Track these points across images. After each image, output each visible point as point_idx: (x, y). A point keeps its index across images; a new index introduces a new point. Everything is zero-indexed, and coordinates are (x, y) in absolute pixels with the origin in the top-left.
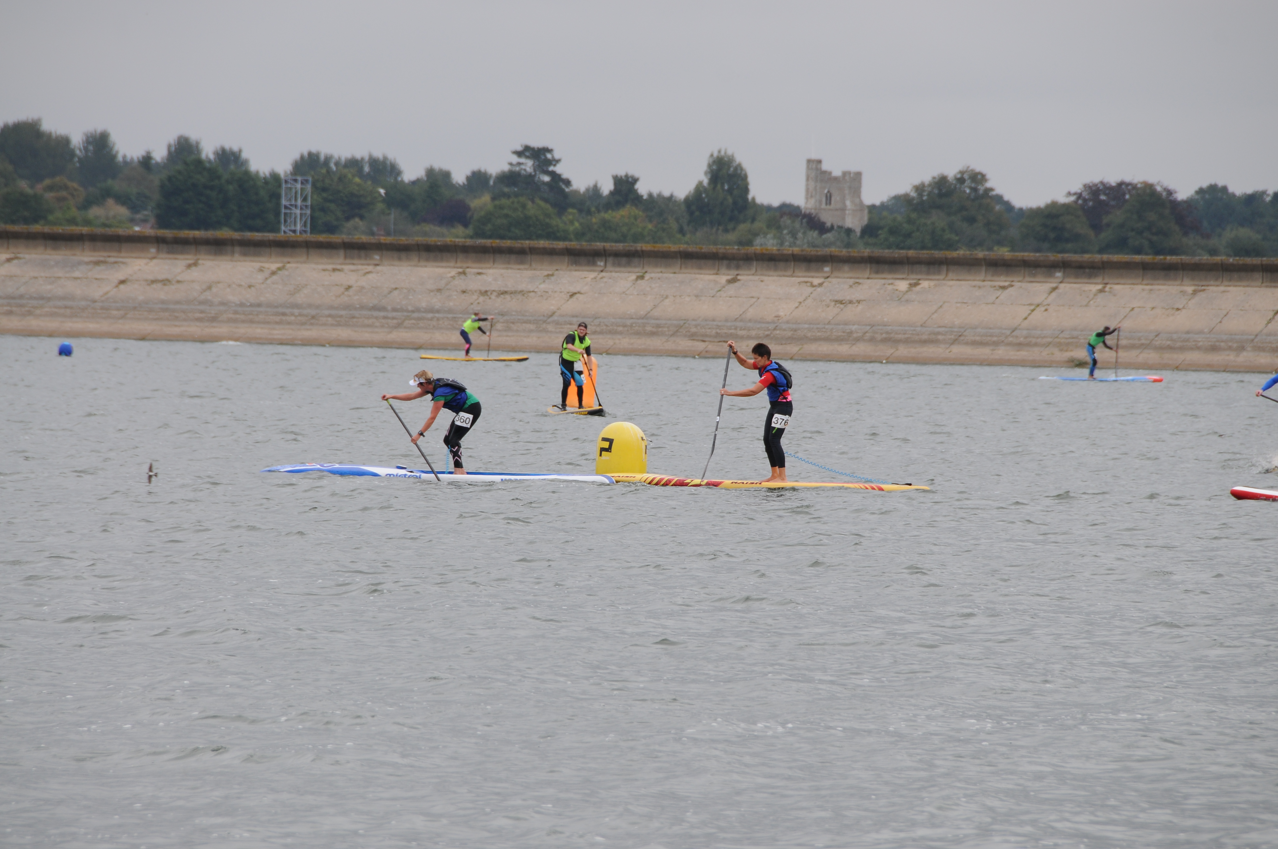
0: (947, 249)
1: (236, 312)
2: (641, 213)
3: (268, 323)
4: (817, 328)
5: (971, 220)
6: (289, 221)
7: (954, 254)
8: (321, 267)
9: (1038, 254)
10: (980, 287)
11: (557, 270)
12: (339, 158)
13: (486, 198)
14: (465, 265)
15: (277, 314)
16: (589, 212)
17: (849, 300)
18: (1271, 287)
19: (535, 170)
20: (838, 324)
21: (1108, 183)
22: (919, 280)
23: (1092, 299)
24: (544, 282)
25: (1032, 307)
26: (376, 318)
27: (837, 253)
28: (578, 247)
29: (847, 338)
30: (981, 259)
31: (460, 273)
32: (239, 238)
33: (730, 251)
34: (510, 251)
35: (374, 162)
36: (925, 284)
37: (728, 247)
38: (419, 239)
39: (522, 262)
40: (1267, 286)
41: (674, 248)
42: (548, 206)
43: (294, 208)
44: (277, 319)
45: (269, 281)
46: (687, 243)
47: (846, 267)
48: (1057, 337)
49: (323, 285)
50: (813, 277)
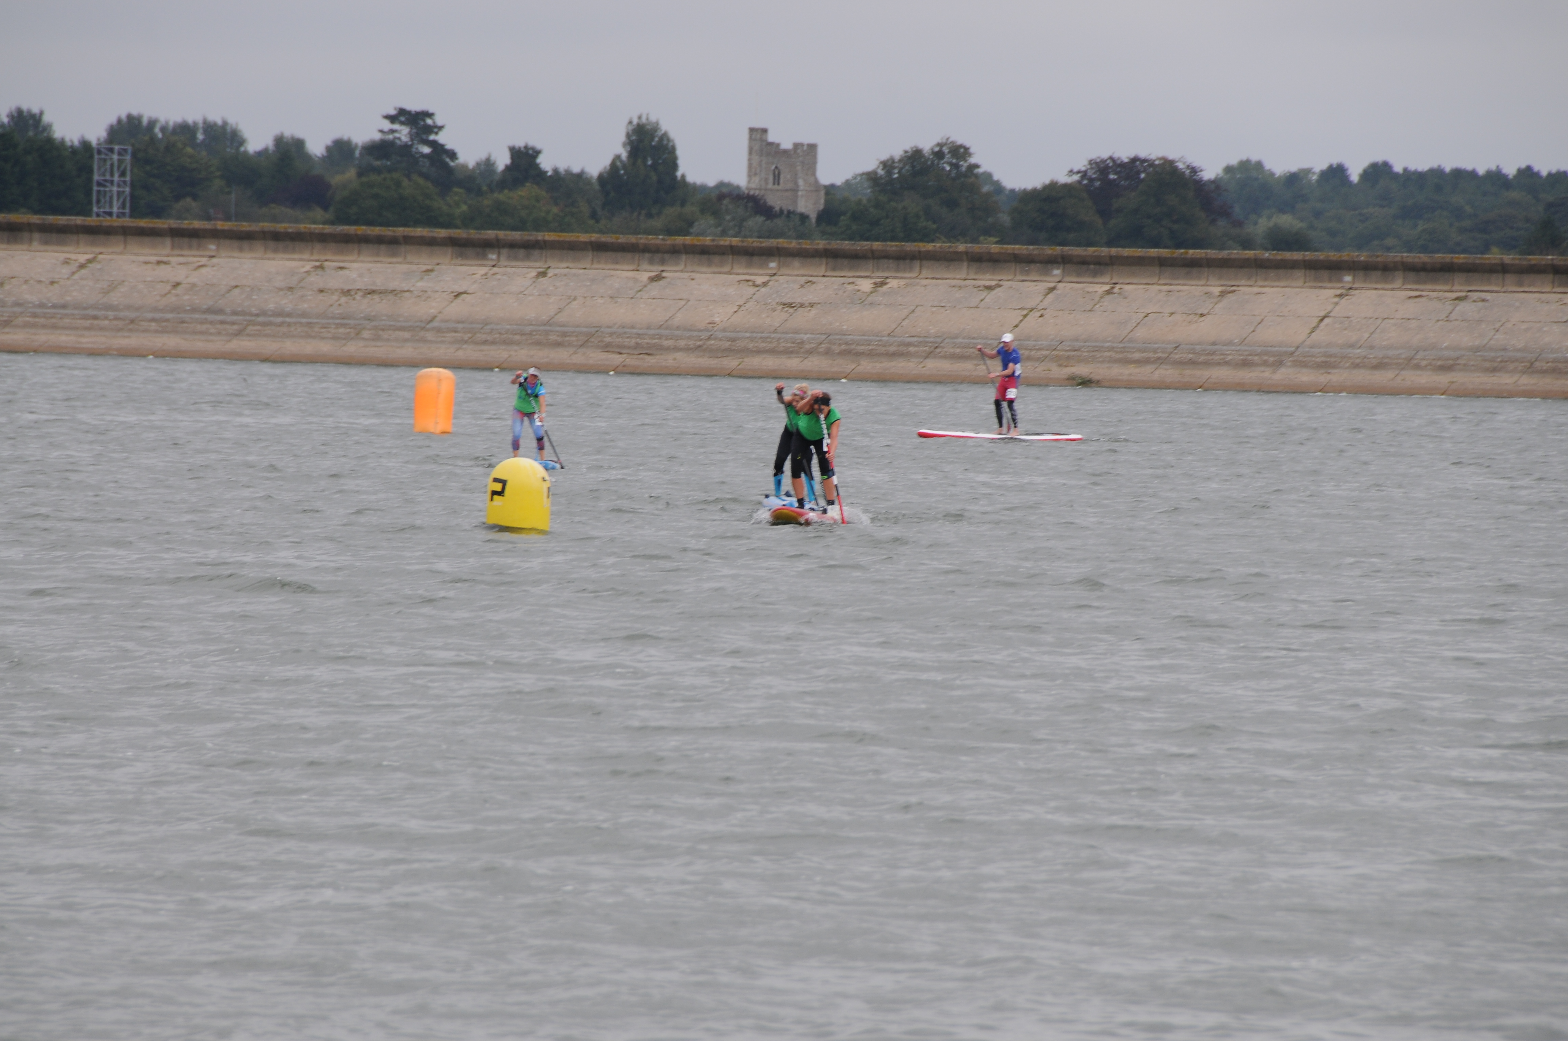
0: (922, 241)
1: (35, 315)
2: (544, 193)
3: (76, 328)
4: (761, 338)
5: (952, 204)
6: (103, 200)
7: (930, 247)
8: (142, 259)
9: (1031, 247)
10: (960, 287)
11: (438, 264)
12: (167, 123)
13: (351, 174)
14: (323, 258)
15: (85, 317)
16: (479, 193)
17: (800, 303)
18: (1315, 287)
19: (412, 140)
20: (787, 333)
21: (1119, 158)
22: (887, 278)
23: (1098, 302)
24: (422, 279)
25: (1025, 312)
26: (211, 323)
27: (786, 245)
28: (464, 236)
29: (797, 349)
30: (961, 253)
31: (316, 267)
32: (38, 222)
33: (652, 242)
34: (380, 241)
35: (210, 128)
36: (893, 283)
37: (650, 237)
38: (267, 226)
39: (394, 255)
40: (1311, 287)
41: (584, 237)
42: (429, 184)
43: (108, 184)
44: (88, 323)
45: (76, 277)
46: (601, 232)
47: (796, 263)
48: (1055, 350)
49: (145, 281)
50: (756, 275)
